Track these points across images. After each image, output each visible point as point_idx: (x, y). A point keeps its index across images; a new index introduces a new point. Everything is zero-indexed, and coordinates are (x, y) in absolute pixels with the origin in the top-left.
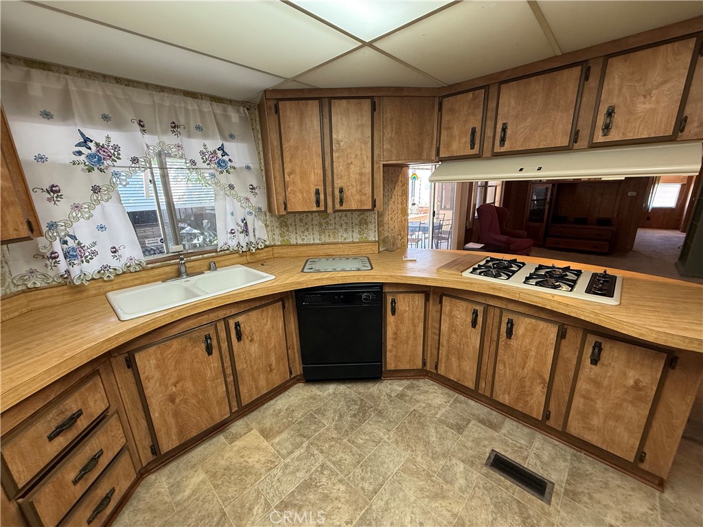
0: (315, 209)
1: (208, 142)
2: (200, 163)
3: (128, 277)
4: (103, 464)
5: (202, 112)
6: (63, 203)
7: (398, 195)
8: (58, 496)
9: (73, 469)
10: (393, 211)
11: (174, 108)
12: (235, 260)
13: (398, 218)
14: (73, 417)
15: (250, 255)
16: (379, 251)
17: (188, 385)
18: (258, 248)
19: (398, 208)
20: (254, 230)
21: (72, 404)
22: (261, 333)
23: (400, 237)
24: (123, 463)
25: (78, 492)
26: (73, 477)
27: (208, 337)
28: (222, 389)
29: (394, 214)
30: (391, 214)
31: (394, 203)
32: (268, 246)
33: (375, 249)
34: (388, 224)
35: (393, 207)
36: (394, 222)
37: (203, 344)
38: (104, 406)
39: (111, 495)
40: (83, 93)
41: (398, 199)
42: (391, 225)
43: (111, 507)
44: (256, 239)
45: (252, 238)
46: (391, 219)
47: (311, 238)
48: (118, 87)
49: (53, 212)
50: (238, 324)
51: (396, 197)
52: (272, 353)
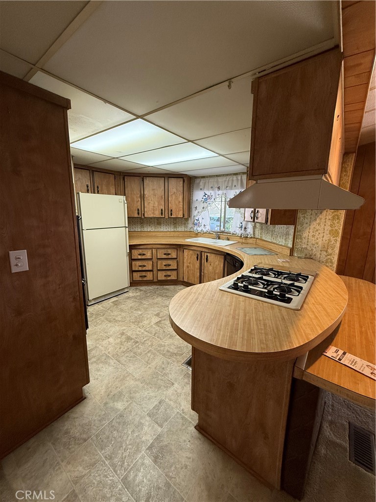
0: (251, 220)
1: (236, 191)
3: (206, 234)
4: (170, 268)
5: (238, 180)
6: (197, 211)
7: (326, 219)
8: (161, 265)
9: (165, 263)
10: (317, 231)
11: (229, 180)
12: (238, 240)
13: (323, 237)
14: (169, 254)
15: (244, 239)
16: (292, 255)
17: (192, 266)
18: (247, 237)
19: (324, 230)
20: (245, 228)
21: (169, 251)
22: (214, 264)
23: (325, 253)
24: (175, 273)
25: (164, 268)
26: (164, 264)
27: (198, 255)
28: (198, 274)
29: (317, 233)
30: (313, 232)
31: (319, 224)
32: (254, 238)
33: (289, 252)
34: (308, 239)
35: (318, 227)
36: (317, 239)
37: (196, 256)
38: (175, 257)
39: (170, 276)
40: (209, 182)
41: (325, 222)
42: (312, 240)
43: (169, 278)
44: (247, 232)
45: (243, 231)
46: (313, 236)
47: (268, 238)
48: (216, 178)
49: (194, 213)
50: (207, 256)
51: (323, 220)
52: (216, 275)
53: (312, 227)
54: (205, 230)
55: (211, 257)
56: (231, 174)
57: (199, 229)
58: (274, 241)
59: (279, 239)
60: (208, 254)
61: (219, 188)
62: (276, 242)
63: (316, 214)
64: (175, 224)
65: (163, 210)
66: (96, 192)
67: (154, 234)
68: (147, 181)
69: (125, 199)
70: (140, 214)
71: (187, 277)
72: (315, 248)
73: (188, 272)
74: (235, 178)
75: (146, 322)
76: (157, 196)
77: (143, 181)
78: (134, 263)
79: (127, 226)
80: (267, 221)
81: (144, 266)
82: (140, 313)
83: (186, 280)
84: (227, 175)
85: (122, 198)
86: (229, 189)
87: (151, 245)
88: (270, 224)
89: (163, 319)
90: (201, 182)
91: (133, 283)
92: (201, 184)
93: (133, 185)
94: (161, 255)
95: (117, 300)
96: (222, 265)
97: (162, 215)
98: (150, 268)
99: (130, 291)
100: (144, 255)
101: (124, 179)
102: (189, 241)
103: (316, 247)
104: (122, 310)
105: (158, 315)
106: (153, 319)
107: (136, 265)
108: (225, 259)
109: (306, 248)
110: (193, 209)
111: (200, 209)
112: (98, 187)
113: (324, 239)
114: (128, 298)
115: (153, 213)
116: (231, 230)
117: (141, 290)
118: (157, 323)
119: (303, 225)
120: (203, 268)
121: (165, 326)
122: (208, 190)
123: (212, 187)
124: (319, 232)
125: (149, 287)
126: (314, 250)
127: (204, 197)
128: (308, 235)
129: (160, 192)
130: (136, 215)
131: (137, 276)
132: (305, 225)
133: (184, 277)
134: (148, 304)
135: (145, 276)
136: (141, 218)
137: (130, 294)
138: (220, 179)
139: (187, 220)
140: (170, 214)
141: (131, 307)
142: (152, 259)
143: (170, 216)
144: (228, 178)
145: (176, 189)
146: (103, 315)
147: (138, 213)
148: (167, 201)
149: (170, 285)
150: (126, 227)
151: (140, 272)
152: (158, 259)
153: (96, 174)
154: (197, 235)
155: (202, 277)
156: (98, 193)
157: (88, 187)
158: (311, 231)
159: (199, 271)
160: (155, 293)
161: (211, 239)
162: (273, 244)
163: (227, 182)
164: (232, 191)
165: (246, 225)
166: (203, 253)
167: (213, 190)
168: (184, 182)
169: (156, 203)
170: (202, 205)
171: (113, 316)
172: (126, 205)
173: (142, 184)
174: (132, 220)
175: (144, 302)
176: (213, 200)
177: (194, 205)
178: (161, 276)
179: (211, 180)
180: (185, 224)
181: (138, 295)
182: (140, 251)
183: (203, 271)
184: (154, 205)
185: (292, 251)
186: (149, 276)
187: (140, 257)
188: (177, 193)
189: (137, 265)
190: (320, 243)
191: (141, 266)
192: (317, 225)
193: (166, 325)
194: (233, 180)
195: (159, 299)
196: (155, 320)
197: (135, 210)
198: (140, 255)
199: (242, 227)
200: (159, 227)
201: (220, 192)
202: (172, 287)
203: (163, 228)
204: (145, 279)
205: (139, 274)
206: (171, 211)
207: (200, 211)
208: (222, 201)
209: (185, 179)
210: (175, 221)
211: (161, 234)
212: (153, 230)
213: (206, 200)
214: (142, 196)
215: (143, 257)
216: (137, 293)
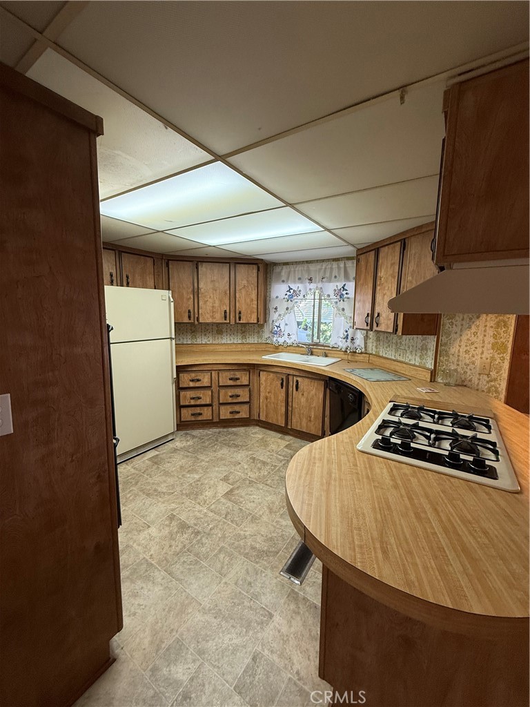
0: (366, 327)
1: (338, 284)
2: (332, 296)
3: (292, 348)
4: (240, 400)
5: (339, 268)
6: (277, 314)
7: (486, 326)
8: (225, 396)
9: (231, 392)
10: (472, 344)
11: (326, 268)
12: (340, 356)
13: (482, 353)
14: (237, 379)
15: (351, 355)
16: (434, 381)
17: (272, 396)
18: (355, 352)
19: (484, 342)
20: (353, 339)
21: (238, 374)
22: (309, 393)
23: (485, 377)
24: (246, 407)
25: (230, 400)
26: (230, 394)
27: (282, 379)
28: (283, 409)
29: (473, 347)
30: (466, 346)
31: (475, 334)
32: (366, 353)
33: (428, 376)
34: (459, 356)
35: (473, 339)
36: (473, 356)
37: (280, 382)
38: (247, 383)
39: (238, 412)
40: (295, 271)
41: (485, 331)
42: (466, 359)
43: (237, 416)
44: (356, 345)
45: (349, 343)
46: (467, 352)
47: (391, 354)
48: (306, 266)
49: (274, 316)
50: (297, 381)
51: (482, 328)
52: (313, 410)
53: (464, 338)
54: (289, 342)
55: (304, 383)
56: (328, 260)
57: (281, 340)
58: (400, 359)
59: (410, 357)
60: (299, 379)
61: (311, 280)
62: (403, 360)
63: (471, 319)
64: (244, 332)
65: (228, 311)
66: (125, 283)
67: (211, 348)
68: (203, 269)
69: (171, 296)
70: (192, 318)
71: (265, 414)
72: (471, 370)
73: (267, 406)
74: (335, 265)
75: (208, 494)
76: (218, 291)
77: (197, 268)
78: (182, 393)
79: (173, 337)
80: (397, 330)
81: (199, 398)
82: (197, 477)
83: (263, 418)
84: (323, 261)
85: (166, 294)
86: (326, 282)
87: (209, 366)
88: (402, 334)
89: (236, 486)
90: (284, 271)
91: (182, 425)
92: (283, 274)
93: (181, 275)
94: (225, 379)
95: (157, 455)
96: (321, 396)
97: (225, 320)
98: (208, 401)
99: (177, 439)
100: (198, 380)
101: (168, 265)
102: (268, 358)
103: (472, 368)
104: (167, 474)
105: (226, 479)
106: (219, 487)
107: (185, 396)
108: (326, 387)
109: (456, 370)
110: (272, 311)
111: (282, 310)
112: (127, 277)
113: (483, 356)
114: (175, 450)
115: (213, 317)
116: (331, 342)
117: (194, 437)
118: (229, 494)
119: (450, 335)
120: (290, 400)
121: (241, 499)
122: (295, 282)
123: (300, 279)
124: (476, 345)
125: (206, 431)
126: (469, 373)
127: (288, 293)
128: (459, 351)
129: (223, 284)
130: (186, 320)
131: (187, 414)
132: (453, 336)
133: (261, 414)
134: (207, 460)
135: (200, 414)
136: (193, 324)
137: (178, 444)
138: (312, 267)
139: (262, 326)
140: (237, 318)
141: (181, 467)
142: (211, 387)
143: (238, 321)
144: (324, 265)
145: (247, 281)
146: (136, 483)
147: (189, 317)
148: (233, 298)
149: (239, 426)
150: (171, 338)
151: (193, 408)
152: (220, 386)
153: (125, 257)
154: (277, 349)
155: (290, 413)
156: (128, 285)
157: (111, 275)
158: (463, 344)
159: (284, 404)
160: (217, 441)
161: (299, 355)
162: (399, 364)
163: (323, 271)
164: (331, 284)
165: (354, 334)
166: (291, 378)
167: (302, 283)
168: (258, 270)
169: (217, 302)
170: (285, 305)
171: (153, 484)
172: (172, 304)
173: (195, 273)
174: (180, 327)
175: (202, 457)
176: (301, 297)
177: (272, 305)
178: (225, 413)
179: (299, 268)
180: (258, 332)
181: (189, 446)
182: (193, 375)
183: (290, 404)
184: (215, 305)
185: (433, 374)
186: (207, 414)
187: (192, 384)
188: (247, 286)
189: (187, 397)
190: (478, 363)
191: (193, 398)
192: (473, 336)
193: (241, 497)
194: (331, 268)
195: (224, 452)
196: (223, 488)
197: (185, 312)
198: (192, 381)
199: (347, 337)
200: (220, 336)
201: (313, 286)
202: (242, 430)
203: (226, 340)
204: (200, 418)
205: (191, 411)
206: (240, 313)
207: (282, 313)
208: (314, 299)
209: (260, 266)
210: (244, 328)
211: (222, 348)
212: (211, 342)
213: (291, 297)
214: (196, 290)
215: (198, 384)
216: (188, 441)
